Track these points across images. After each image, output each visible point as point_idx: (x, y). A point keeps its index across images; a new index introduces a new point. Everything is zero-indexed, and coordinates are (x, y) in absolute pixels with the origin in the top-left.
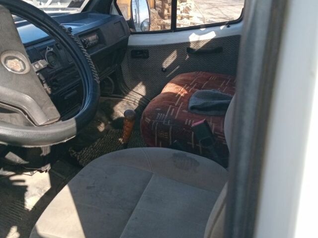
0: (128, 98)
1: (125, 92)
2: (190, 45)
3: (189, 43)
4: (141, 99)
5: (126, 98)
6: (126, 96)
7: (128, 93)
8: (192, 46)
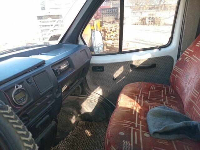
0: (91, 97)
1: (89, 93)
2: (132, 63)
3: (132, 61)
4: (99, 98)
5: (89, 97)
6: (89, 96)
7: (90, 94)
8: (134, 64)
